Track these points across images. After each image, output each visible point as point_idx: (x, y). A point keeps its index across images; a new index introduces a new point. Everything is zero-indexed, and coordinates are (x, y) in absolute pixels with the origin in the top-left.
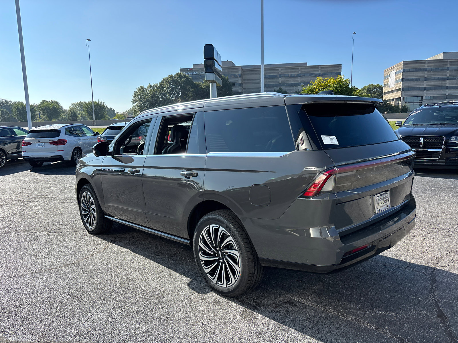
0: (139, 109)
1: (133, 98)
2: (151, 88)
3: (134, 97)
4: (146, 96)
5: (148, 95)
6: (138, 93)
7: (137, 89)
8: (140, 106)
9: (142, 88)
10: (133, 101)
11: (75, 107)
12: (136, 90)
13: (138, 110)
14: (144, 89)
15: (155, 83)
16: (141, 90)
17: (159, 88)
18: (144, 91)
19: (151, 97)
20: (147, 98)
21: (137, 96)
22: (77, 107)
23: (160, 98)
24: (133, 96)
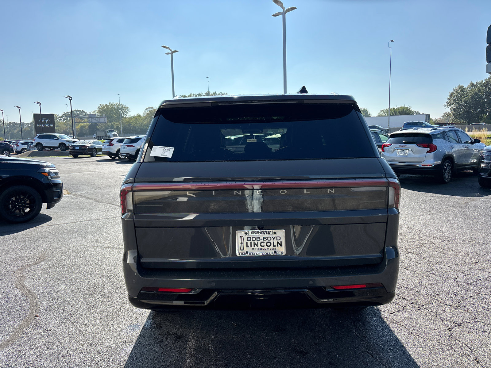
0: (453, 113)
1: (448, 101)
2: (472, 87)
3: (449, 99)
4: (464, 97)
5: (467, 96)
6: (454, 94)
7: (454, 89)
8: (454, 110)
9: (461, 87)
10: (447, 104)
11: (384, 114)
12: (452, 91)
13: (451, 115)
14: (463, 89)
15: (479, 81)
16: (458, 90)
17: (485, 86)
18: (462, 91)
19: (471, 98)
20: (466, 99)
21: (452, 98)
22: (386, 113)
23: (484, 99)
24: (447, 98)
